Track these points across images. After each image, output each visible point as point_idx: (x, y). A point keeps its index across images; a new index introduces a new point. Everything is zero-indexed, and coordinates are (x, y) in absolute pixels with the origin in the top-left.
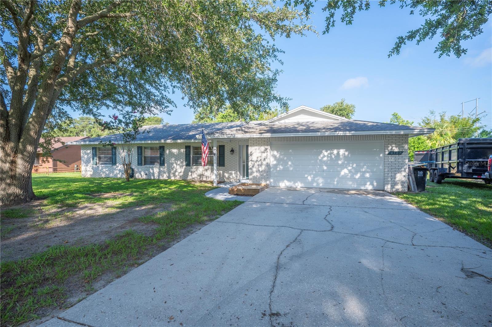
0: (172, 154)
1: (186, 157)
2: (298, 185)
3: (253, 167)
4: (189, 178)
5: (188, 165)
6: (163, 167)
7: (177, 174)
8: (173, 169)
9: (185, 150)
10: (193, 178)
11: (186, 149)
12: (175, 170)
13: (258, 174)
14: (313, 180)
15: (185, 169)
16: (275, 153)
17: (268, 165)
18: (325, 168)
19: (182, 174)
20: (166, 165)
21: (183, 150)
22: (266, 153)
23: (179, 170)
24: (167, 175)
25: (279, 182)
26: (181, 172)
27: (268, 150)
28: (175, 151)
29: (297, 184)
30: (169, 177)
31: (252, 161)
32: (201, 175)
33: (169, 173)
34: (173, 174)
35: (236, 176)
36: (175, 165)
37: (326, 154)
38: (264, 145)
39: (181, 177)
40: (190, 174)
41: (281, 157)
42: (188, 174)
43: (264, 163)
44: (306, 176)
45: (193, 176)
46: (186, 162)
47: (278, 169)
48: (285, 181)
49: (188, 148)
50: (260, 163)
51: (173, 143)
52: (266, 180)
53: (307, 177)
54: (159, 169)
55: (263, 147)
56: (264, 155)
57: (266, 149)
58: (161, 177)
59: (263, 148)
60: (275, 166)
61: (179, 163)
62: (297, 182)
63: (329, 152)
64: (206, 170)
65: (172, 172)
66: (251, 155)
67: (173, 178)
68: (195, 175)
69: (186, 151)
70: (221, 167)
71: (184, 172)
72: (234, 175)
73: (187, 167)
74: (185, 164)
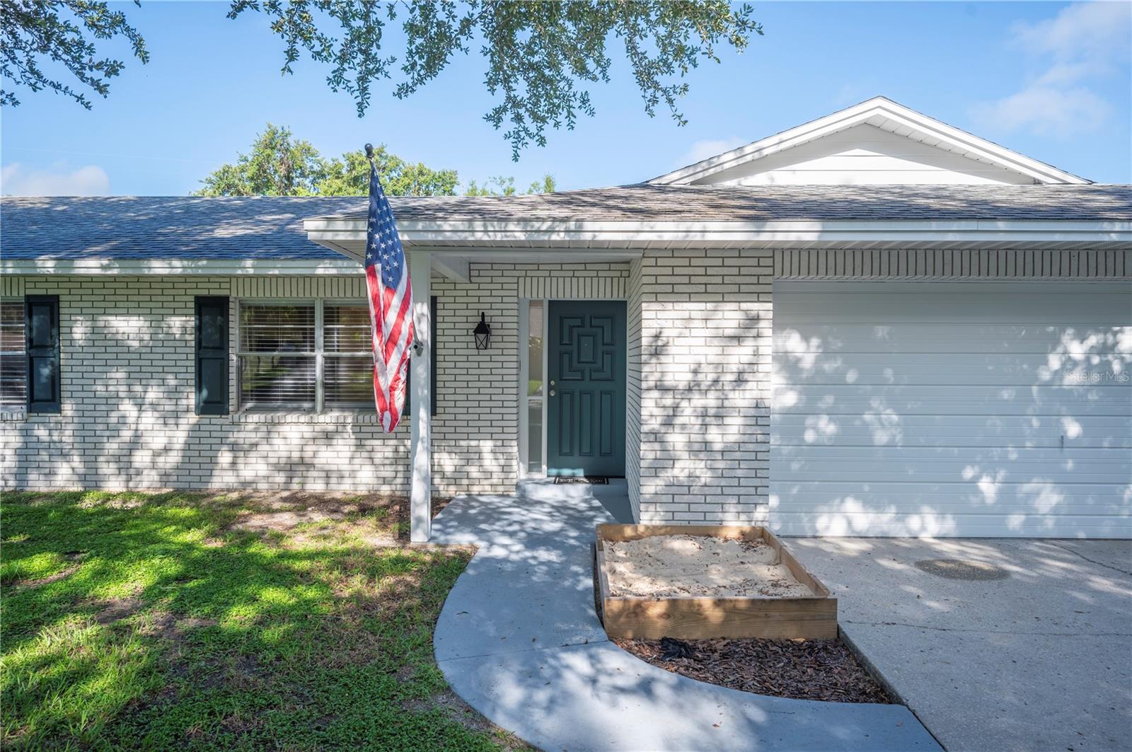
1: (199, 362)
2: (923, 529)
3: (668, 422)
4: (222, 480)
5: (214, 405)
6: (53, 418)
7: (141, 458)
8: (114, 432)
9: (192, 322)
10: (245, 486)
11: (199, 314)
12: (126, 434)
13: (699, 468)
14: (1008, 500)
15: (196, 428)
16: (794, 343)
17: (759, 415)
18: (1073, 429)
19: (173, 459)
20: (68, 408)
21: (180, 324)
22: (749, 342)
23: (158, 442)
24: (80, 467)
25: (812, 514)
26: (167, 450)
27: (765, 326)
28: (129, 326)
29: (914, 522)
30: (91, 479)
31: (661, 388)
32: (295, 467)
33: (90, 451)
34: (117, 459)
35: (505, 469)
36: (128, 408)
37: (1077, 350)
38: (738, 293)
39: (165, 477)
40: (225, 458)
41: (828, 367)
42: (213, 461)
43: (741, 399)
44: (969, 473)
45: (247, 473)
46: (199, 389)
47: (810, 436)
48: (851, 506)
49: (211, 311)
50: (711, 401)
51: (115, 278)
52: (747, 503)
53: (975, 480)
54: (26, 433)
55: (734, 306)
56: (740, 355)
57: (755, 319)
58: (33, 476)
59: (730, 316)
60: (795, 417)
61: (153, 394)
62: (917, 511)
63: (1093, 340)
64: (328, 437)
65: (112, 447)
66: (657, 352)
67: (115, 488)
68: (255, 466)
69: (199, 329)
71: (188, 446)
72: (489, 462)
73: (206, 419)
74: (191, 400)
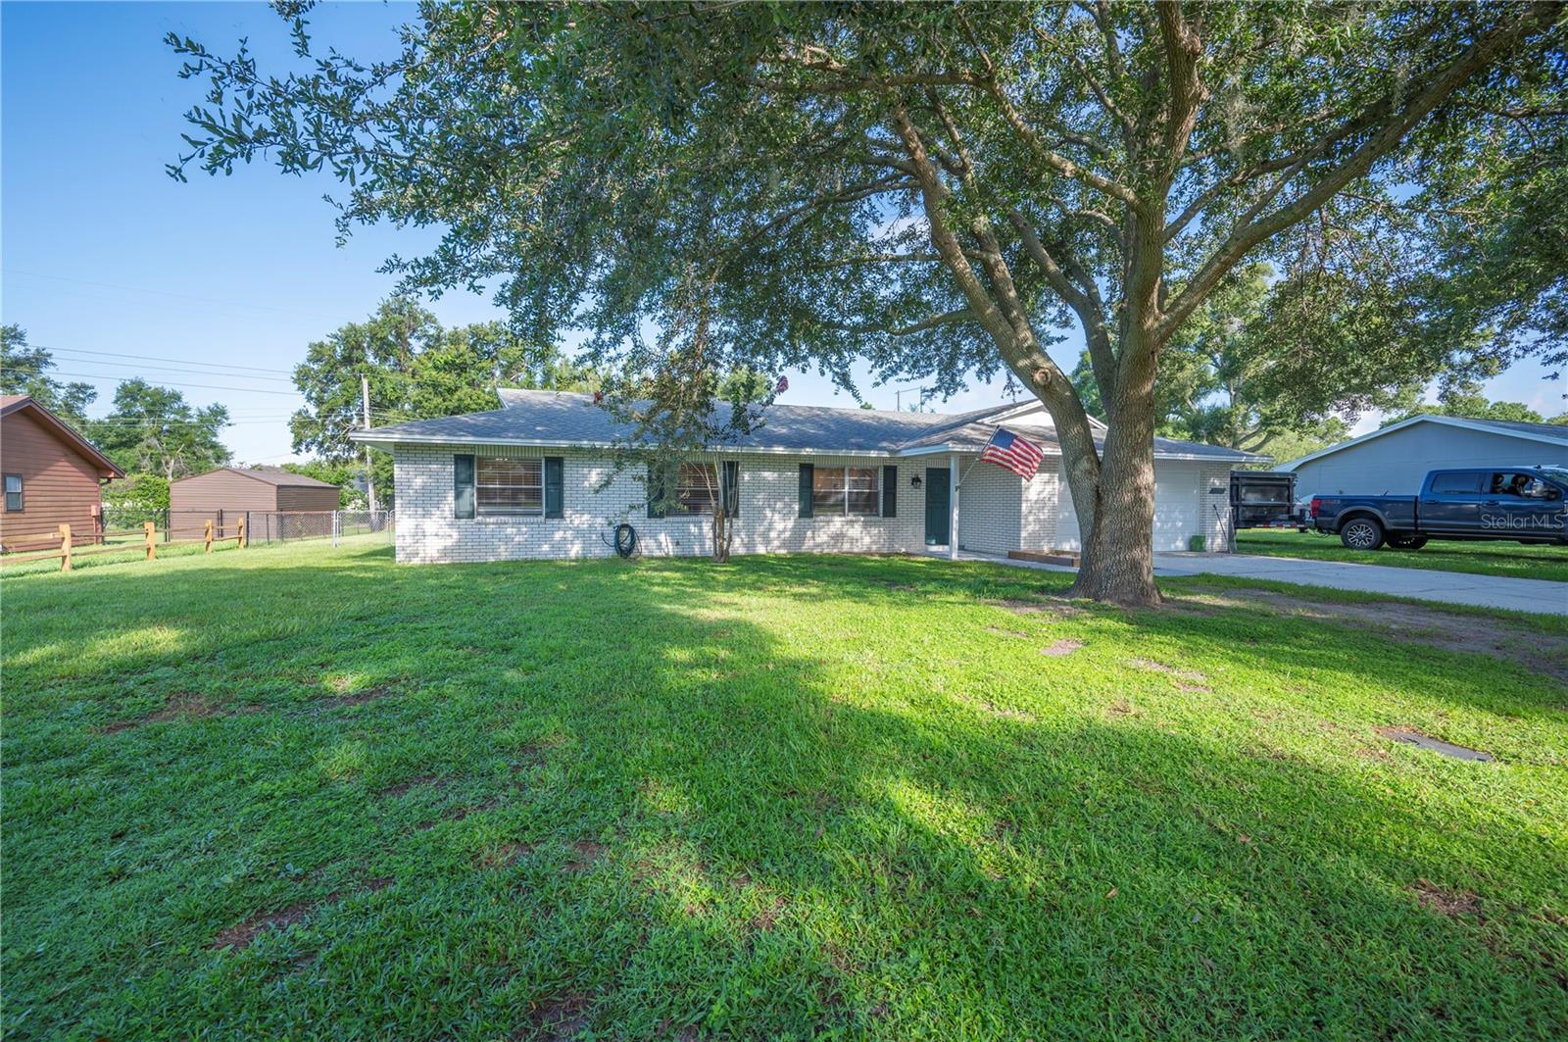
0: (759, 485)
1: (801, 490)
3: (1029, 512)
4: (809, 544)
5: (806, 513)
6: (735, 520)
7: (773, 534)
8: (762, 523)
9: (797, 474)
10: (818, 546)
11: (801, 471)
12: (766, 523)
13: (1037, 527)
15: (797, 522)
17: (1054, 509)
19: (788, 534)
20: (742, 515)
21: (794, 475)
22: (1051, 486)
23: (779, 526)
24: (746, 540)
26: (784, 531)
28: (770, 476)
30: (750, 545)
31: (1027, 500)
32: (838, 537)
33: (751, 534)
34: (762, 536)
35: (919, 539)
36: (768, 513)
39: (783, 544)
40: (809, 534)
42: (805, 536)
45: (818, 540)
46: (800, 504)
49: (807, 469)
51: (784, 455)
55: (1047, 474)
56: (1049, 488)
60: (1059, 511)
61: (779, 505)
64: (852, 524)
65: (762, 529)
67: (761, 550)
68: (822, 537)
69: (801, 477)
70: (887, 519)
71: (793, 529)
73: (802, 520)
74: (796, 507)
